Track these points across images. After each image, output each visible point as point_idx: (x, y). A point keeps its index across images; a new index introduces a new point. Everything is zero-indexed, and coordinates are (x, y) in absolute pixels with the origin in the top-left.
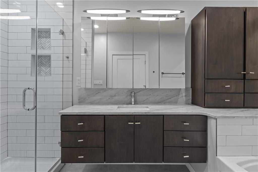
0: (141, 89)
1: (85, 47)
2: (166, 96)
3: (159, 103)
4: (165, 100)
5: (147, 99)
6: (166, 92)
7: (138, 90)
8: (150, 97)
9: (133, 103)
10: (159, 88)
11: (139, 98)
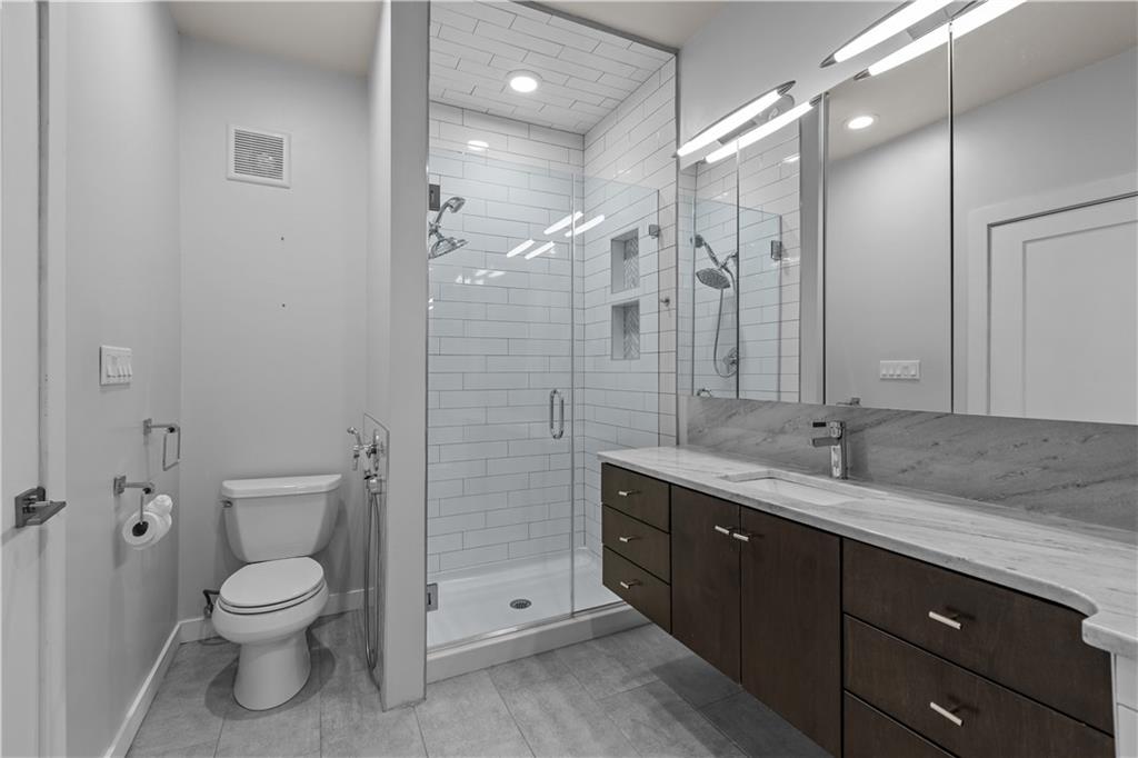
0: (889, 410)
1: (777, 239)
2: (1045, 468)
3: (997, 499)
4: (1033, 492)
5: (919, 463)
6: (1045, 440)
7: (871, 414)
8: (932, 459)
9: (837, 472)
10: (949, 411)
11: (877, 455)
